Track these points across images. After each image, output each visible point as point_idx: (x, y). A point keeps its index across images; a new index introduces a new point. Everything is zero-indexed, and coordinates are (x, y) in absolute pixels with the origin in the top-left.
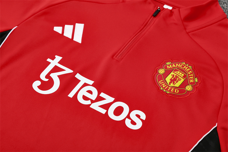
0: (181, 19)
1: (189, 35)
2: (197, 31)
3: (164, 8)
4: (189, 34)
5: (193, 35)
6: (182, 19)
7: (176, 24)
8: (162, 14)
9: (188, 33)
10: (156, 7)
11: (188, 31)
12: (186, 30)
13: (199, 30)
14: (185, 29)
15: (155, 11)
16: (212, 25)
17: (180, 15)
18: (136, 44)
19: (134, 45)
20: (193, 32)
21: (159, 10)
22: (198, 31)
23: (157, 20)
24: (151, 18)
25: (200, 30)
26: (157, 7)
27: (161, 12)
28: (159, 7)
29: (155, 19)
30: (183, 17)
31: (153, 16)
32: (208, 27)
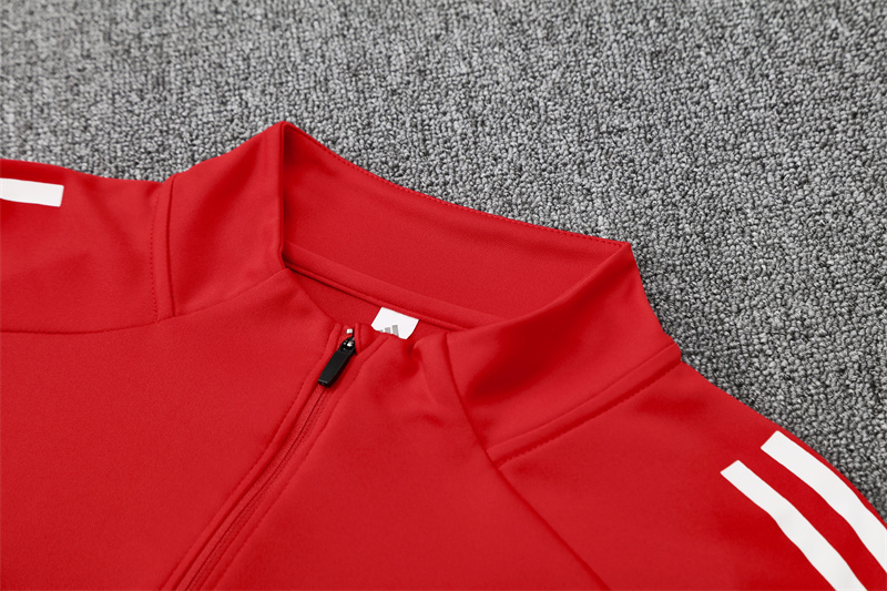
0: (457, 391)
1: (500, 474)
2: (539, 448)
3: (374, 334)
4: (503, 467)
5: (522, 470)
6: (462, 392)
7: (434, 420)
8: (364, 370)
9: (495, 465)
10: (337, 327)
11: (494, 451)
12: (485, 450)
13: (551, 443)
14: (482, 442)
15: (328, 352)
16: (609, 411)
17: (451, 374)
18: (239, 554)
19: (227, 565)
20: (521, 457)
21: (349, 345)
22: (545, 446)
23: (339, 404)
24: (309, 396)
25: (556, 441)
26: (342, 332)
27: (360, 356)
28: (349, 331)
29: (331, 397)
30: (463, 381)
31: (320, 383)
32: (592, 420)
